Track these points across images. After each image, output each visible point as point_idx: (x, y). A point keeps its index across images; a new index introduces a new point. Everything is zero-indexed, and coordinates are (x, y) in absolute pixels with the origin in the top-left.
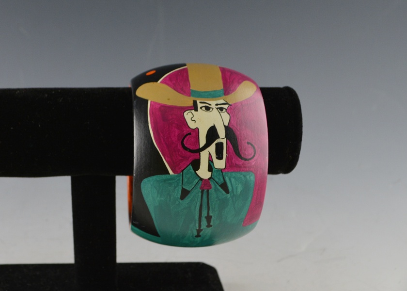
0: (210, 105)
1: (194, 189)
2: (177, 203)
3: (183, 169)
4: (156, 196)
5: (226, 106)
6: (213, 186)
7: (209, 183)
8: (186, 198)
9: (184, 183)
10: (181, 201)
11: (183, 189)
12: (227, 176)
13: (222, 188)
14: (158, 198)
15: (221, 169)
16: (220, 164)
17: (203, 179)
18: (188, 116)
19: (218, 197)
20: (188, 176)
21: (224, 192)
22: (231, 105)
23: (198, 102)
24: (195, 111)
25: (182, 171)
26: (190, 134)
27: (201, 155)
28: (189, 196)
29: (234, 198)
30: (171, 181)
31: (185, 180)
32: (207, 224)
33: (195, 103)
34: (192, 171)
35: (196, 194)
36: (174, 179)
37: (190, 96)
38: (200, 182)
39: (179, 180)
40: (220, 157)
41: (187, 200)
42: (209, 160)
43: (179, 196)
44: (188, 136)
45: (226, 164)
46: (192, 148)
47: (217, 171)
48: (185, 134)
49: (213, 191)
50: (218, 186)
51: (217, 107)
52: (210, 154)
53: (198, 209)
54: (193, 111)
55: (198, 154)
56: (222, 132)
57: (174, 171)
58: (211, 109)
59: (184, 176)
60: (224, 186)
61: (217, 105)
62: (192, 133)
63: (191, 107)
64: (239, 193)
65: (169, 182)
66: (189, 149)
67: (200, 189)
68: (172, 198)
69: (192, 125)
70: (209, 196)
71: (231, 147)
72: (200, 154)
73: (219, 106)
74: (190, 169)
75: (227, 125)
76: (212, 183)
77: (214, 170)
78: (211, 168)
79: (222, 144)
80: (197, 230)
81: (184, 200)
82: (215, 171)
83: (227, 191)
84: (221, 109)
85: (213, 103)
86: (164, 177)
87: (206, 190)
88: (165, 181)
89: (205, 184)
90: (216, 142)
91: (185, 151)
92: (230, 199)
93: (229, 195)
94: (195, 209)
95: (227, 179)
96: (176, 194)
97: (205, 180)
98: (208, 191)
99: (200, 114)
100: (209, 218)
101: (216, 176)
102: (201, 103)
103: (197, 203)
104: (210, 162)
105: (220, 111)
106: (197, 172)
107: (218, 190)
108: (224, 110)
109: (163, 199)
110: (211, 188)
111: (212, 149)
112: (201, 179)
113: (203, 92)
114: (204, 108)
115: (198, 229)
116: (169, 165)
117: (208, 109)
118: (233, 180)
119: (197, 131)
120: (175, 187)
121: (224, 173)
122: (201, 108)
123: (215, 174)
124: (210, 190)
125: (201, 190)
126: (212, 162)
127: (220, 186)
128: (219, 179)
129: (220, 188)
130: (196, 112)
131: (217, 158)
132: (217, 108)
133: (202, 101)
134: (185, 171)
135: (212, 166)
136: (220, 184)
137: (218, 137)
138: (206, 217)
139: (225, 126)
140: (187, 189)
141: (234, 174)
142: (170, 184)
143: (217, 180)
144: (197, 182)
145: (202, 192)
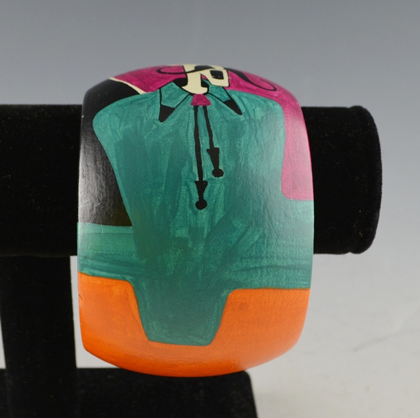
1: (181, 105)
3: (160, 86)
4: (118, 125)
6: (212, 102)
7: (206, 99)
8: (170, 117)
9: (163, 99)
10: (160, 124)
11: (162, 107)
12: (235, 94)
13: (228, 106)
14: (122, 128)
15: (223, 87)
17: (195, 94)
19: (224, 116)
20: (169, 92)
21: (232, 111)
25: (160, 88)
27: (188, 76)
28: (173, 114)
29: (253, 124)
31: (165, 96)
32: (213, 168)
34: (176, 87)
35: (185, 113)
36: (147, 98)
38: (191, 98)
39: (155, 97)
41: (171, 121)
42: (202, 78)
43: (157, 116)
45: (229, 84)
47: (217, 88)
49: (214, 108)
50: (221, 102)
53: (193, 134)
55: (184, 75)
57: (145, 90)
59: (163, 92)
60: (231, 104)
67: (192, 104)
68: (145, 121)
70: (209, 114)
74: (172, 86)
76: (209, 98)
78: (205, 84)
80: (196, 182)
81: (167, 121)
82: (212, 88)
83: (238, 111)
87: (201, 107)
88: (132, 103)
92: (246, 123)
93: (242, 118)
95: (235, 97)
96: (151, 115)
97: (199, 95)
98: (205, 108)
100: (214, 153)
101: (216, 93)
103: (188, 125)
104: (204, 80)
107: (223, 107)
109: (130, 126)
110: (209, 104)
112: (191, 94)
115: (198, 179)
120: (149, 107)
121: (229, 91)
123: (213, 90)
124: (208, 107)
125: (193, 107)
126: (208, 80)
127: (224, 103)
128: (222, 96)
129: (225, 105)
134: (164, 88)
135: (208, 83)
136: (224, 101)
138: (208, 150)
140: (169, 105)
141: (245, 94)
142: (141, 104)
143: (218, 96)
144: (186, 98)
145: (196, 109)
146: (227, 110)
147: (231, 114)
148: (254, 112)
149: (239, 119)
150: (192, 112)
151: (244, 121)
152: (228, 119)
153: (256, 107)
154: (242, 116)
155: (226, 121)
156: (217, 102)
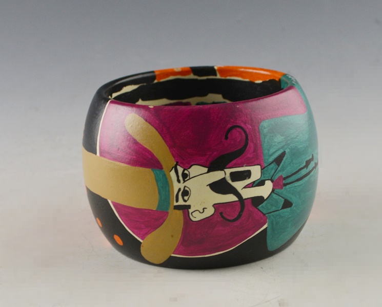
0: (180, 190)
1: (282, 195)
2: (295, 208)
3: (262, 215)
5: (180, 170)
6: (280, 174)
7: (276, 180)
9: (277, 209)
10: (294, 205)
11: (283, 208)
12: (268, 160)
13: (281, 163)
15: (262, 169)
16: (256, 172)
17: (273, 188)
18: (197, 217)
19: (290, 164)
20: (270, 207)
21: (284, 159)
22: (177, 163)
23: (176, 204)
24: (190, 208)
25: (264, 215)
26: (221, 214)
27: (246, 197)
28: (289, 199)
29: (289, 142)
30: (274, 223)
31: (274, 208)
33: (177, 208)
34: (264, 204)
35: (286, 192)
36: (273, 221)
37: (167, 213)
39: (273, 215)
40: (247, 174)
42: (252, 187)
43: (289, 209)
44: (225, 216)
45: (255, 165)
46: (238, 209)
47: (264, 174)
48: (221, 219)
49: (284, 172)
50: (279, 168)
51: (182, 181)
52: (245, 187)
54: (191, 211)
55: (245, 201)
56: (217, 176)
57: (265, 224)
58: (186, 188)
59: (269, 211)
60: (278, 160)
61: (179, 181)
62: (220, 212)
63: (184, 213)
64: (283, 138)
65: (275, 224)
66: (240, 213)
67: (282, 188)
68: (290, 216)
69: (210, 211)
70: (289, 175)
71: (234, 162)
72: (245, 199)
73: (181, 178)
74: (262, 207)
75: (206, 170)
76: (276, 177)
77: (263, 179)
78: (261, 183)
79: (232, 174)
81: (292, 202)
82: (264, 177)
83: (283, 154)
84: (185, 176)
85: (177, 186)
86: (269, 232)
87: (284, 181)
88: (273, 230)
89: (279, 184)
90: (230, 182)
91: (242, 216)
92: (289, 147)
93: (287, 151)
94: (301, 185)
95: (271, 159)
96: (287, 214)
97: (274, 186)
98: (285, 179)
99: (193, 202)
101: (269, 174)
102: (177, 201)
104: (254, 185)
105: (188, 178)
106: (265, 198)
107: (283, 167)
108: (186, 172)
110: (281, 176)
111: (238, 185)
112: (273, 191)
113: (161, 197)
114: (186, 198)
116: (257, 230)
117: (186, 193)
118: (272, 151)
119: (217, 205)
120: (281, 217)
121: (266, 165)
122: (185, 201)
123: (267, 176)
124: (284, 177)
125: (284, 187)
126: (254, 182)
127: (279, 165)
128: (272, 169)
129: (281, 165)
130: (192, 207)
131: (249, 177)
132: (184, 181)
133: (175, 199)
134: (264, 212)
135: (258, 182)
136: (277, 166)
137: (224, 179)
138: (307, 168)
139: (208, 172)
140: (282, 203)
141: (265, 152)
142: (277, 223)
143: (273, 171)
144: (276, 194)
145: (285, 185)
146: (285, 162)
147: (286, 159)
148: (280, 142)
149: (288, 152)
150: (288, 187)
151: (289, 149)
152: (290, 161)
153: (275, 142)
154: (286, 151)
155: (292, 161)
156: (279, 171)
